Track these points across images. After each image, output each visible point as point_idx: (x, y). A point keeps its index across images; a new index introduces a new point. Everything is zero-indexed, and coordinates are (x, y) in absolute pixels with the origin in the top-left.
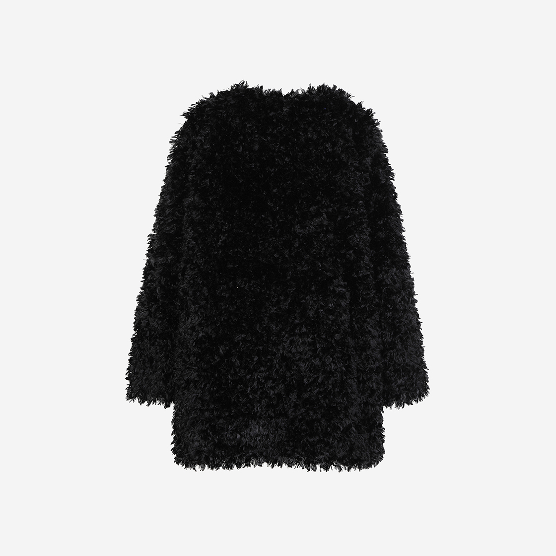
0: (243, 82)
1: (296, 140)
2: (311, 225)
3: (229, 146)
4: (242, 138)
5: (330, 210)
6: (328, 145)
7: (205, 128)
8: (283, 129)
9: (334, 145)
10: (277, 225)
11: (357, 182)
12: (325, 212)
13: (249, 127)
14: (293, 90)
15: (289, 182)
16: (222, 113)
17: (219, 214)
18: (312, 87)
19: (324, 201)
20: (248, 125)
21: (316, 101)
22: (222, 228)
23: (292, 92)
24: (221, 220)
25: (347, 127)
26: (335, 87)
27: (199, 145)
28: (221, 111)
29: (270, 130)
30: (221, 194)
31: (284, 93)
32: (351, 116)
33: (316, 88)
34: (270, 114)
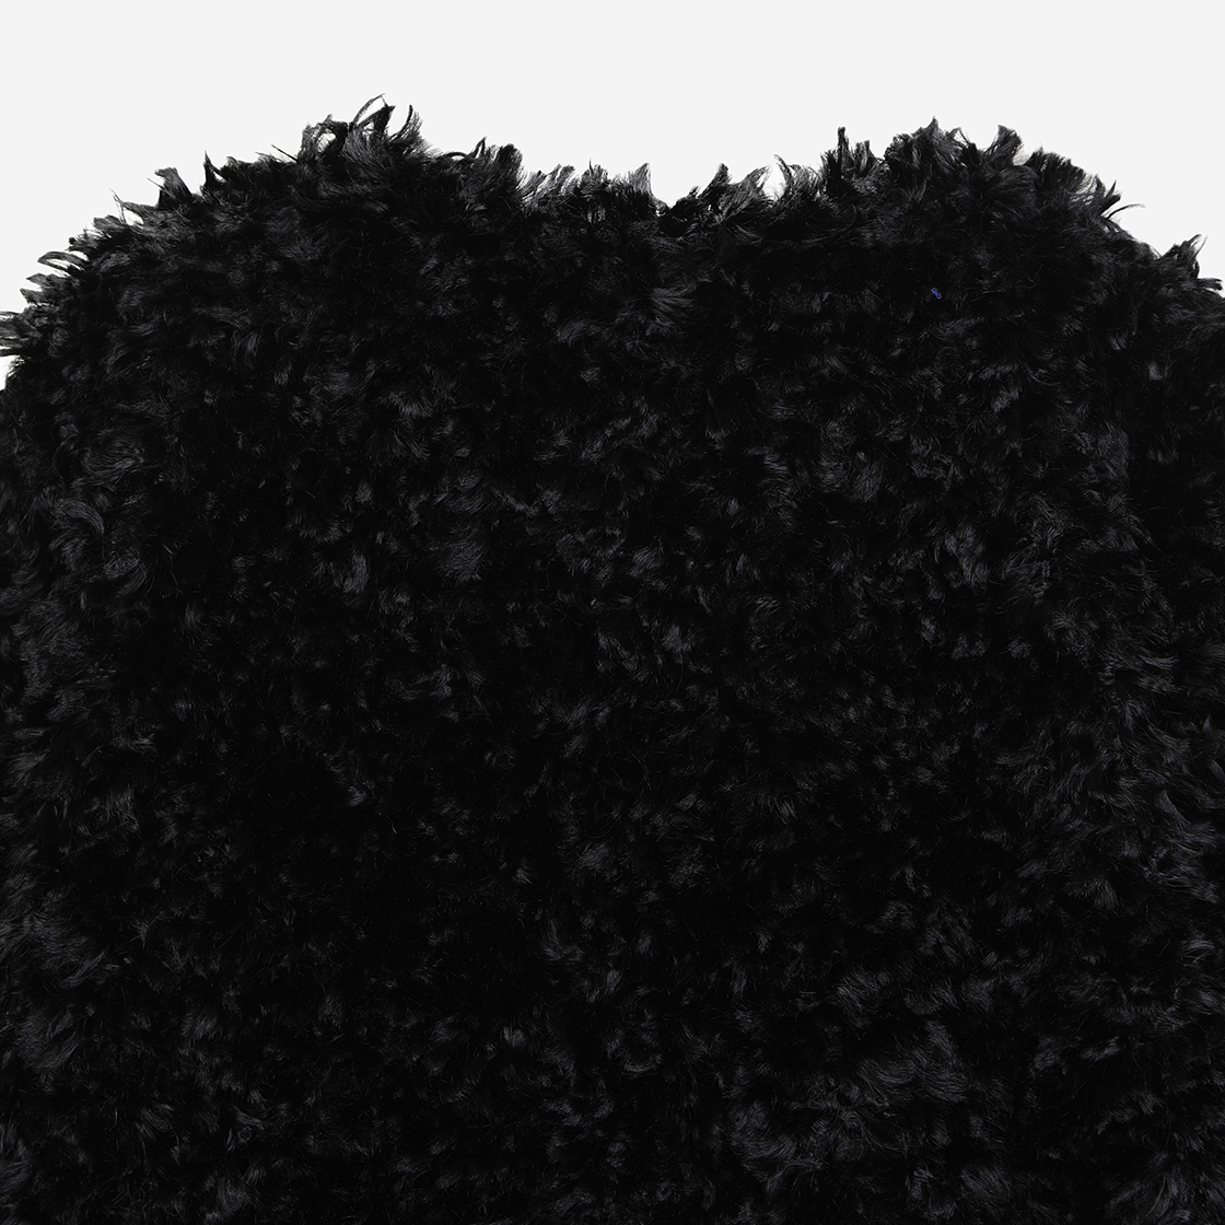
0: (377, 107)
1: (734, 505)
2: (845, 1101)
3: (276, 555)
4: (365, 494)
5: (980, 991)
6: (961, 542)
7: (109, 440)
8: (645, 430)
9: (1000, 540)
10: (606, 1109)
11: (1166, 803)
12: (946, 1016)
13: (419, 422)
14: (724, 169)
15: (689, 801)
16: (229, 330)
17: (205, 1026)
18: (852, 147)
19: (934, 936)
20: (409, 410)
21: (878, 245)
22: (229, 1122)
23: (719, 186)
24: (216, 1073)
25: (1093, 424)
26: (1008, 140)
27: (71, 552)
28: (221, 313)
29: (563, 442)
30: (216, 889)
31: (668, 191)
32: (1117, 344)
33: (879, 152)
34: (564, 335)
